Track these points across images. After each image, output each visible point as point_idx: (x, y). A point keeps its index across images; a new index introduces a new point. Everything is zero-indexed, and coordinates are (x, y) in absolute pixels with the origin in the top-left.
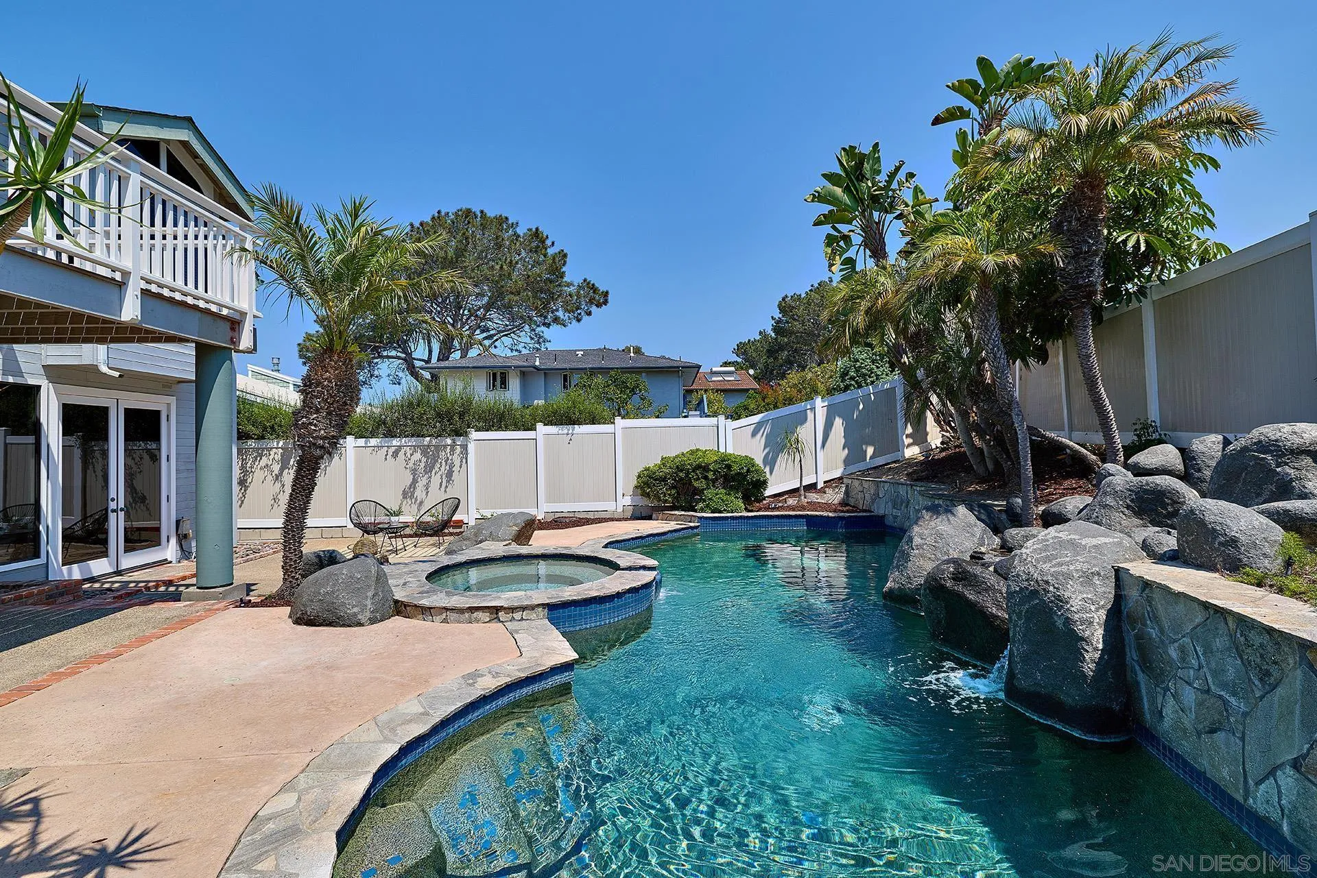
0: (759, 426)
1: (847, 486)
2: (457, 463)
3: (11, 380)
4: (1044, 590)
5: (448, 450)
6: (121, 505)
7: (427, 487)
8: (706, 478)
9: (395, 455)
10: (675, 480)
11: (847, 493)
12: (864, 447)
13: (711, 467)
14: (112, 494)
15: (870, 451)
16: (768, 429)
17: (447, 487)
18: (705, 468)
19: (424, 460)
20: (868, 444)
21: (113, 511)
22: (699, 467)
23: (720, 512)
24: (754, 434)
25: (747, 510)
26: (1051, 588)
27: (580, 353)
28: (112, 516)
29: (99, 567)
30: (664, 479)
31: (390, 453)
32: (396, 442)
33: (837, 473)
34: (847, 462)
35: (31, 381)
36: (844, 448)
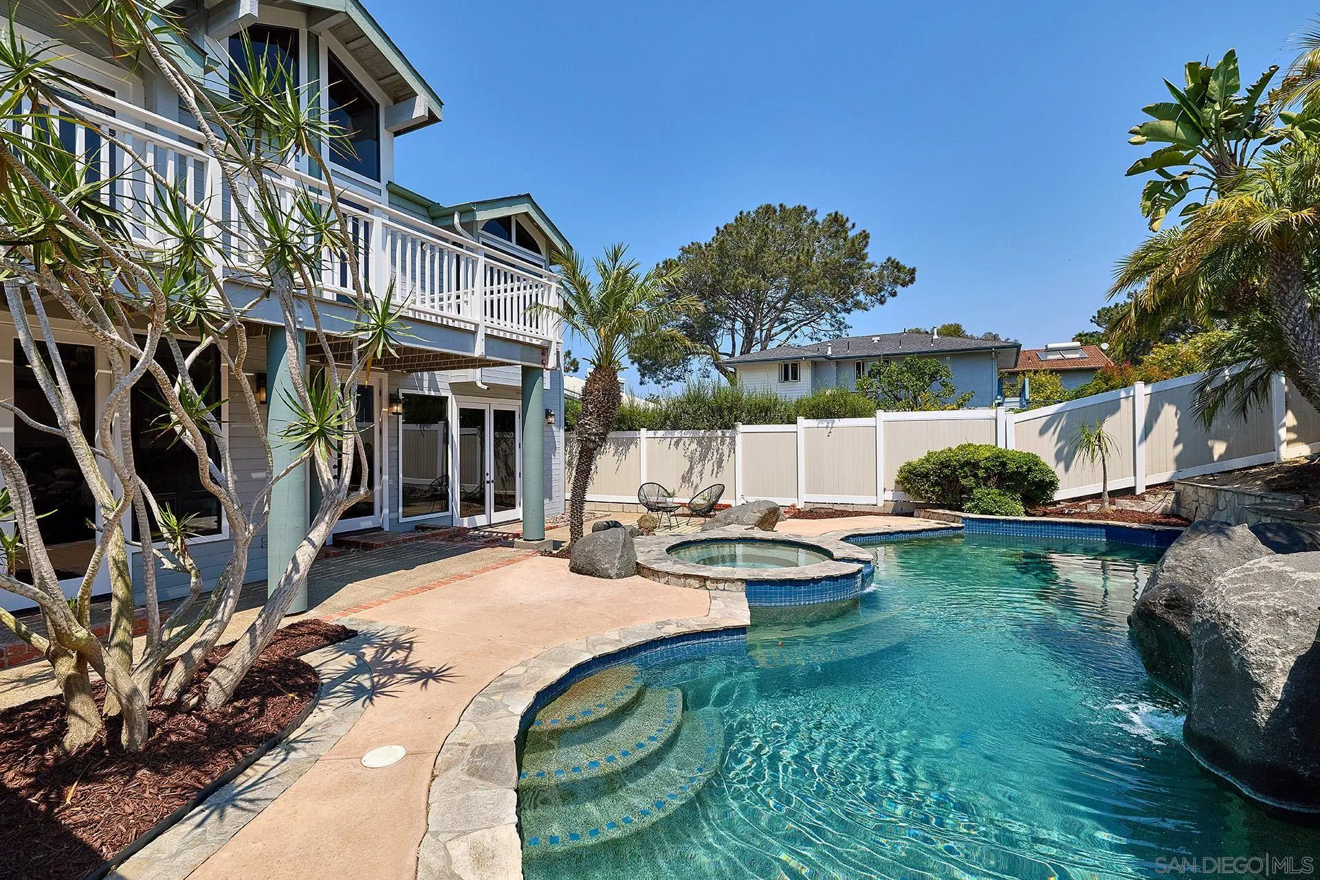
0: (1054, 418)
1: (1178, 494)
2: (726, 453)
3: (433, 393)
4: (1224, 624)
5: (719, 441)
6: (492, 479)
7: (701, 473)
8: (976, 476)
9: (677, 444)
10: (939, 477)
11: (1178, 501)
12: (1210, 443)
13: (982, 464)
14: (487, 471)
15: (1219, 448)
16: (1063, 422)
17: (717, 473)
18: (975, 465)
19: (699, 449)
20: (1218, 438)
21: (488, 482)
22: (968, 463)
23: (992, 514)
24: (1043, 432)
25: (1027, 513)
26: (1231, 624)
27: (876, 339)
28: (487, 486)
29: (481, 520)
30: (926, 476)
31: (673, 443)
32: (677, 433)
33: (1164, 478)
34: (1180, 462)
35: (443, 394)
36: (1176, 443)
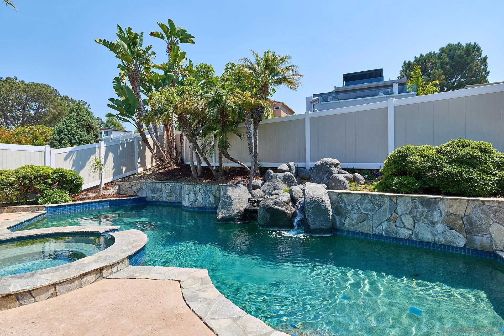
0: (70, 153)
1: (119, 186)
4: (318, 200)
8: (46, 183)
10: (20, 185)
11: (119, 189)
12: (122, 167)
13: (51, 176)
15: (124, 169)
16: (74, 155)
18: (46, 177)
20: (124, 166)
22: (40, 176)
23: (57, 203)
24: (66, 159)
25: (73, 201)
30: (12, 185)
33: (110, 179)
34: (114, 174)
36: (113, 168)
